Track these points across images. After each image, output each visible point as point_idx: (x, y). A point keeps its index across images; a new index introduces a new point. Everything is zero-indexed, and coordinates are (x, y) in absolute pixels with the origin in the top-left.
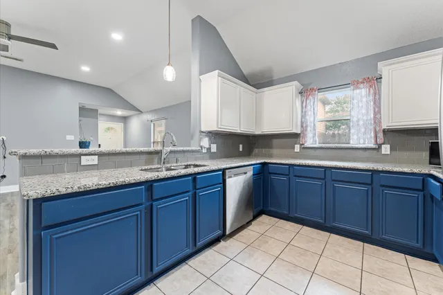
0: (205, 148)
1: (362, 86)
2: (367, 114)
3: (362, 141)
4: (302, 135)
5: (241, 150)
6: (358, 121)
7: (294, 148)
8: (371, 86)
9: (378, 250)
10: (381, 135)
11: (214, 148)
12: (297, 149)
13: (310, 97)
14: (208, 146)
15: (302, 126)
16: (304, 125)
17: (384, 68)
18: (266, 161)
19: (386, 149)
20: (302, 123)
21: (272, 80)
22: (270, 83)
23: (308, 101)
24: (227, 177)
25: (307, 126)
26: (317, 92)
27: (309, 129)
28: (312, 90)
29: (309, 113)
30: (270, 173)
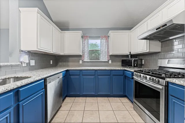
0: (24, 63)
1: (104, 38)
2: (105, 49)
3: (104, 59)
4: (83, 56)
5: (51, 63)
6: (103, 51)
7: (79, 62)
8: (106, 39)
9: (113, 99)
10: (109, 57)
11: (33, 63)
12: (81, 62)
13: (86, 39)
14: (28, 62)
15: (83, 52)
16: (84, 52)
17: (111, 33)
18: (68, 69)
19: (110, 62)
20: (83, 51)
21: (69, 28)
22: (68, 29)
23: (85, 41)
24: (48, 83)
25: (85, 52)
26: (88, 38)
27: (86, 53)
28: (87, 37)
29: (86, 46)
30: (70, 75)
